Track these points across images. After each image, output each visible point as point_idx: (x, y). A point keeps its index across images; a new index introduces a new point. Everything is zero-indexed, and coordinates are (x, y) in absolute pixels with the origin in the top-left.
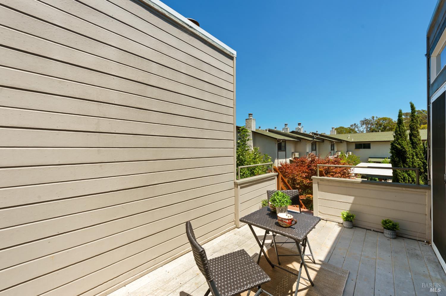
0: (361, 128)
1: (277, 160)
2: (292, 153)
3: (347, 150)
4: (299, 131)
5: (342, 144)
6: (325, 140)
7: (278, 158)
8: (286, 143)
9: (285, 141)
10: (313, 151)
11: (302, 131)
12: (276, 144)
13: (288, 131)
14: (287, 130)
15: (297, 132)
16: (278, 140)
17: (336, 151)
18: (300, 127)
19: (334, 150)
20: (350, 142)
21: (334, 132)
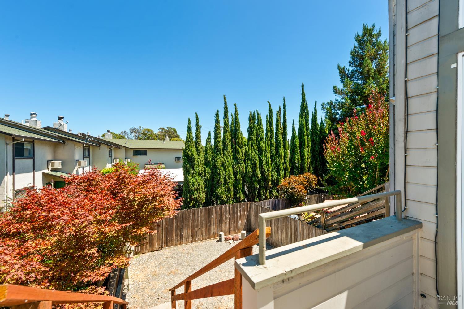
0: (131, 135)
1: (12, 176)
2: (48, 161)
3: (126, 157)
4: (60, 128)
5: (120, 150)
6: (101, 144)
7: (14, 172)
8: (34, 144)
9: (32, 140)
10: (84, 158)
11: (66, 129)
12: (7, 144)
13: (39, 126)
14: (36, 124)
15: (57, 129)
16: (14, 138)
17: (114, 158)
18: (62, 123)
19: (111, 157)
20: (129, 148)
21: (110, 136)
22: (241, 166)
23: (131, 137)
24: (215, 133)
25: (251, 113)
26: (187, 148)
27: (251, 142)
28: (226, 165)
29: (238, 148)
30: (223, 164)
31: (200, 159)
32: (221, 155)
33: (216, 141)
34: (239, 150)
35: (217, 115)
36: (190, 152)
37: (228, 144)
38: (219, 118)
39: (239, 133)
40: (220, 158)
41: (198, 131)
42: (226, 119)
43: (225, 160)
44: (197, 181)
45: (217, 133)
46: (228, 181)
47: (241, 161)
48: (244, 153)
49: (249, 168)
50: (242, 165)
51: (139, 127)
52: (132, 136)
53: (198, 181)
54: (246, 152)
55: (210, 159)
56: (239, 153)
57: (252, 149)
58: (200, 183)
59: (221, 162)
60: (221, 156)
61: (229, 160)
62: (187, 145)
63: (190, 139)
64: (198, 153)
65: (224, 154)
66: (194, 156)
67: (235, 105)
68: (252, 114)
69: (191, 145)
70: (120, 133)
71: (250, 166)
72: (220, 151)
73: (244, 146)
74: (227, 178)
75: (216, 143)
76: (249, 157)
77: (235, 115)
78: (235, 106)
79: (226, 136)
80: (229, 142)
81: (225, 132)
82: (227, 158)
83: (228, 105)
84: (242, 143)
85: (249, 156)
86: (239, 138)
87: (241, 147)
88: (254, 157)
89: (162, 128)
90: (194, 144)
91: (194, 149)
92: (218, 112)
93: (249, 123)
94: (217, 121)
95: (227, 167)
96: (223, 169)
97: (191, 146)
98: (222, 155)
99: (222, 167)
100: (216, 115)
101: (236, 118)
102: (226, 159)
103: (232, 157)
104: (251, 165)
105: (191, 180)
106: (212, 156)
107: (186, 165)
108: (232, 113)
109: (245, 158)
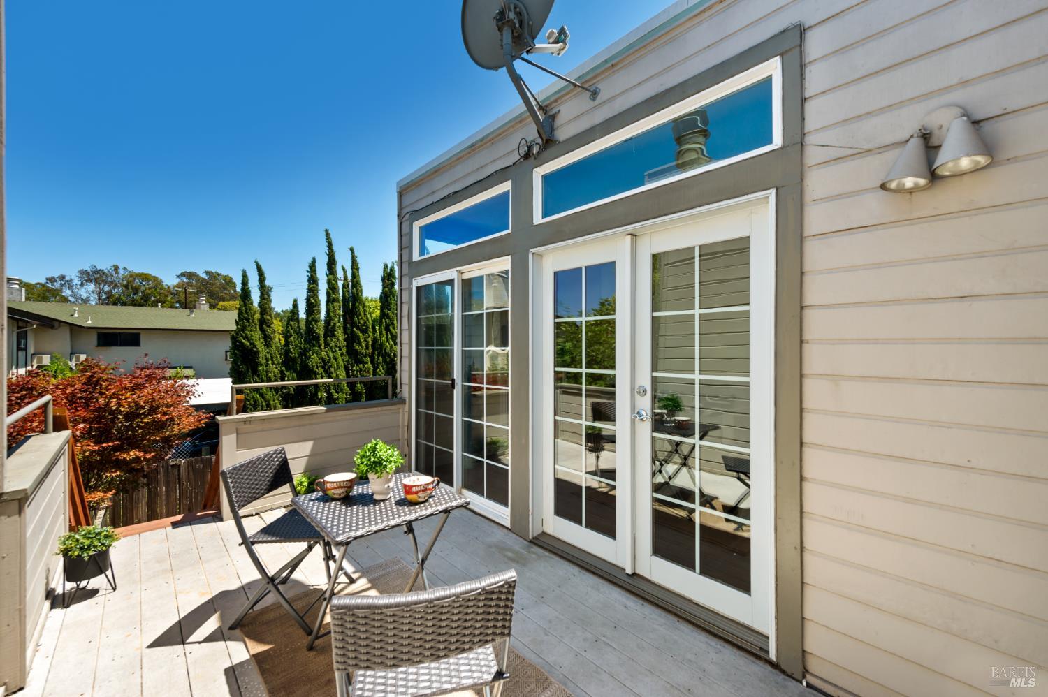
3: (73, 347)
5: (53, 331)
17: (33, 351)
19: (25, 349)
20: (83, 327)
21: (16, 293)
22: (364, 367)
23: (83, 293)
24: (307, 302)
25: (386, 266)
26: (240, 331)
27: (386, 322)
28: (331, 366)
29: (359, 333)
30: (325, 364)
31: (271, 354)
32: (319, 346)
33: (310, 319)
34: (359, 337)
35: (312, 267)
36: (248, 340)
37: (335, 324)
38: (316, 274)
39: (359, 303)
40: (317, 353)
41: (264, 299)
42: (330, 276)
43: (328, 357)
44: (263, 398)
45: (312, 303)
46: (335, 395)
47: (365, 357)
48: (370, 343)
49: (380, 371)
50: (366, 365)
51: (114, 266)
52: (87, 291)
53: (267, 397)
54: (375, 340)
55: (294, 353)
56: (359, 344)
57: (387, 334)
58: (271, 402)
59: (319, 359)
60: (321, 349)
61: (338, 355)
62: (239, 327)
63: (247, 313)
64: (266, 341)
65: (327, 344)
66: (256, 348)
67: (352, 250)
68: (389, 267)
69: (249, 326)
70: (43, 281)
71: (382, 366)
72: (317, 338)
73: (371, 330)
74: (333, 391)
75: (311, 322)
76: (381, 351)
77: (352, 269)
78: (350, 252)
79: (332, 310)
80: (339, 322)
81: (330, 301)
82: (333, 352)
83: (335, 248)
84: (365, 322)
85: (381, 349)
86: (360, 315)
87: (365, 331)
88: (391, 351)
89: (190, 273)
90: (258, 323)
91: (257, 336)
92: (314, 261)
93: (383, 285)
94: (313, 280)
95: (332, 370)
96: (323, 374)
97: (249, 328)
98: (323, 348)
99: (322, 370)
100: (310, 267)
101: (354, 276)
102: (331, 355)
103: (344, 350)
104: (385, 366)
105: (251, 395)
106: (300, 348)
107: (239, 366)
108: (344, 266)
109: (373, 353)
